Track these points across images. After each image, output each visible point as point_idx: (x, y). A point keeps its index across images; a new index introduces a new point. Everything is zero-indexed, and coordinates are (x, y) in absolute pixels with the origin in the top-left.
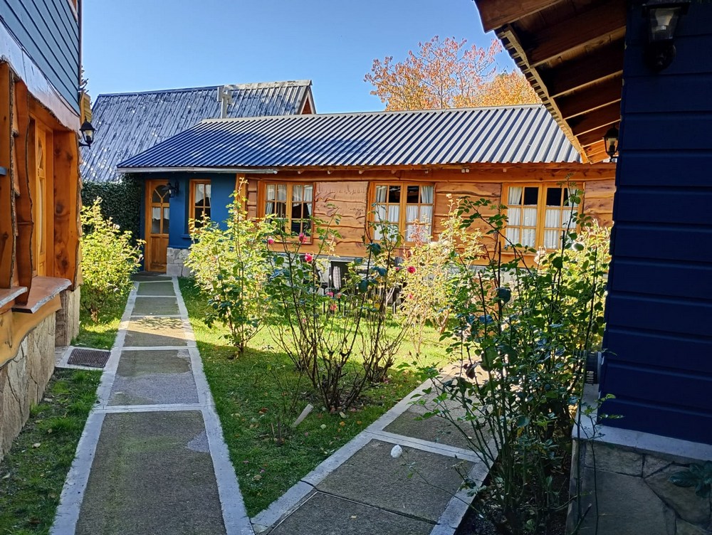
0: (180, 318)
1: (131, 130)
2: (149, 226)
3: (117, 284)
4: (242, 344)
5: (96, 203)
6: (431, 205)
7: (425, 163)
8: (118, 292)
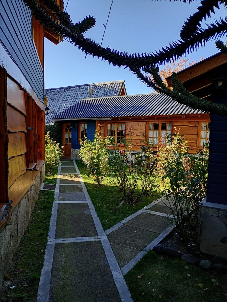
0: (77, 174)
1: (56, 102)
2: (64, 140)
3: (56, 162)
4: (100, 183)
5: (48, 134)
6: (171, 130)
7: (168, 114)
8: (56, 165)
